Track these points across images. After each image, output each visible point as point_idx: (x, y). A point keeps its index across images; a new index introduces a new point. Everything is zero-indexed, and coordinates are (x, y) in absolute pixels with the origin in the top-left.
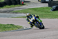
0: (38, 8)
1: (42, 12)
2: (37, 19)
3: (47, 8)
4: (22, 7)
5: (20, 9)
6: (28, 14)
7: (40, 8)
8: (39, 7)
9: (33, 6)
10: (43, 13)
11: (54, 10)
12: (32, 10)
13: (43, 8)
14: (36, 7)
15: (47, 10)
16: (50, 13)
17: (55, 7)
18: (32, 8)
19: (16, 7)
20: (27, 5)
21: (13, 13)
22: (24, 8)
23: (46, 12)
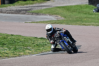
0: (71, 7)
1: (79, 13)
3: (86, 7)
4: (45, 4)
5: (43, 8)
7: (75, 6)
9: (62, 2)
10: (82, 15)
12: (63, 10)
13: (81, 6)
15: (87, 10)
18: (62, 5)
19: (36, 4)
20: (54, 1)
21: (32, 14)
22: (49, 6)
23: (86, 14)
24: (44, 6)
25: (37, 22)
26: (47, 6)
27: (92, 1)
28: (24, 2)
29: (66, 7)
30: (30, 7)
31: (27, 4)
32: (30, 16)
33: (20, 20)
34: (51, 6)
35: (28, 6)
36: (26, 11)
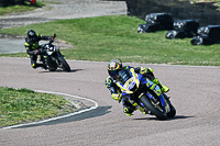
0: (89, 20)
1: (107, 33)
2: (149, 82)
3: (123, 20)
4: (31, 15)
5: (26, 23)
6: (113, 65)
7: (97, 19)
8: (94, 15)
10: (114, 39)
11: (152, 29)
12: (71, 28)
13: (110, 20)
14: (84, 17)
15: (124, 27)
17: (154, 16)
18: (69, 17)
19: (10, 13)
20: (50, 8)
21: (3, 37)
22: (39, 19)
23: (121, 36)
24: (28, 19)
25: (13, 55)
26: (35, 19)
27: (134, 8)
29: (77, 20)
34: (45, 19)
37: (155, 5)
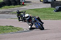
0: (39, 9)
3: (49, 9)
7: (42, 9)
8: (41, 7)
9: (34, 6)
10: (46, 14)
11: (57, 11)
12: (33, 11)
13: (46, 9)
16: (52, 15)
17: (58, 7)
18: (33, 8)
19: (16, 7)
21: (13, 14)
22: (24, 9)
23: (48, 13)
24: (21, 9)
26: (23, 9)
28: (8, 7)
29: (36, 9)
30: (12, 9)
31: (10, 8)
32: (11, 15)
33: (4, 17)
34: (26, 9)
35: (11, 9)
36: (9, 12)
37: (59, 4)
